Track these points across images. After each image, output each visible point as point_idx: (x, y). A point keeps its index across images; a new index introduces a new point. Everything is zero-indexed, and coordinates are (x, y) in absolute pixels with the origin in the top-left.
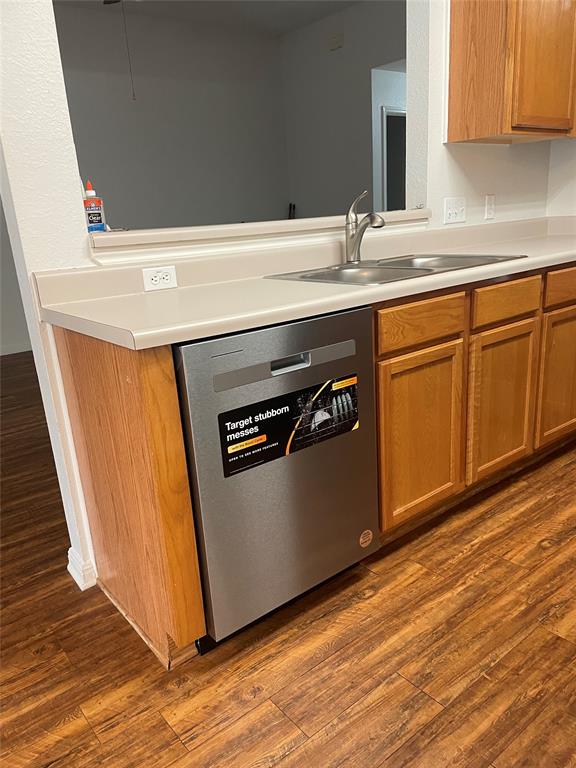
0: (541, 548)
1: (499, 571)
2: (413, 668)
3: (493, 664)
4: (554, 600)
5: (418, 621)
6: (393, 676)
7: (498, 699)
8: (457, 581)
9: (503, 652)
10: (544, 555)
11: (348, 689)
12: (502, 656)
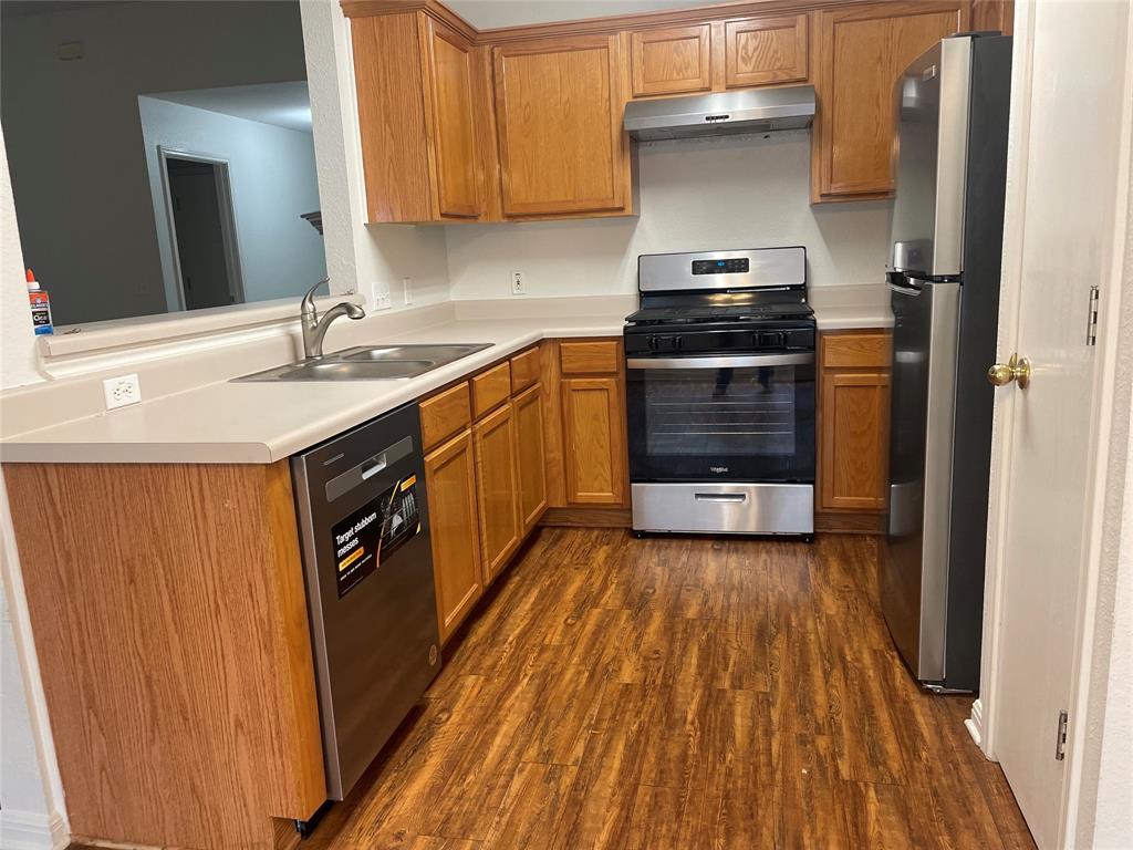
0: (568, 626)
1: (548, 656)
2: (532, 752)
3: (593, 722)
4: (605, 660)
5: (508, 718)
6: (520, 765)
7: (614, 743)
8: (518, 675)
9: (595, 710)
10: (575, 630)
11: (489, 793)
12: (596, 713)
